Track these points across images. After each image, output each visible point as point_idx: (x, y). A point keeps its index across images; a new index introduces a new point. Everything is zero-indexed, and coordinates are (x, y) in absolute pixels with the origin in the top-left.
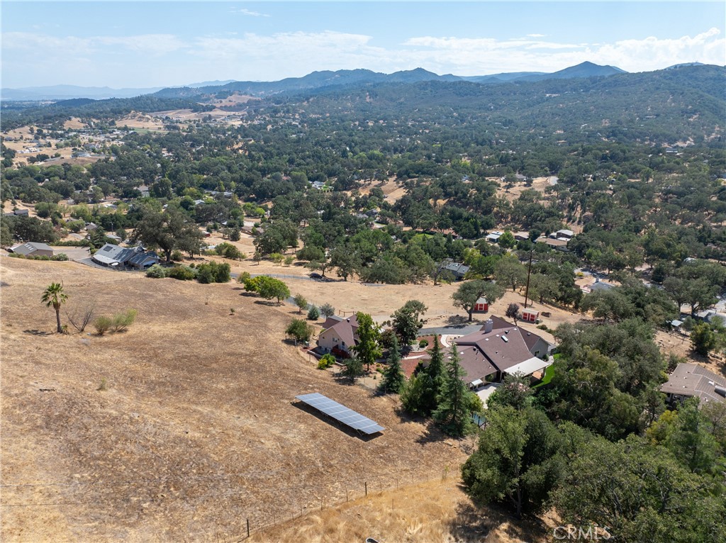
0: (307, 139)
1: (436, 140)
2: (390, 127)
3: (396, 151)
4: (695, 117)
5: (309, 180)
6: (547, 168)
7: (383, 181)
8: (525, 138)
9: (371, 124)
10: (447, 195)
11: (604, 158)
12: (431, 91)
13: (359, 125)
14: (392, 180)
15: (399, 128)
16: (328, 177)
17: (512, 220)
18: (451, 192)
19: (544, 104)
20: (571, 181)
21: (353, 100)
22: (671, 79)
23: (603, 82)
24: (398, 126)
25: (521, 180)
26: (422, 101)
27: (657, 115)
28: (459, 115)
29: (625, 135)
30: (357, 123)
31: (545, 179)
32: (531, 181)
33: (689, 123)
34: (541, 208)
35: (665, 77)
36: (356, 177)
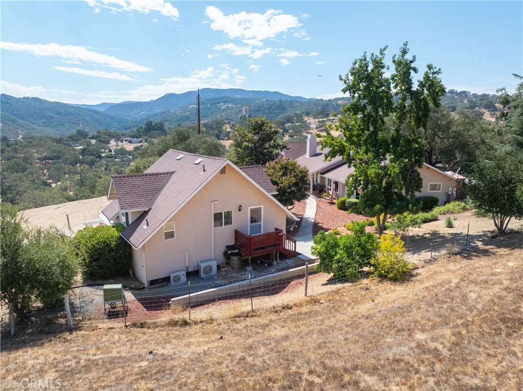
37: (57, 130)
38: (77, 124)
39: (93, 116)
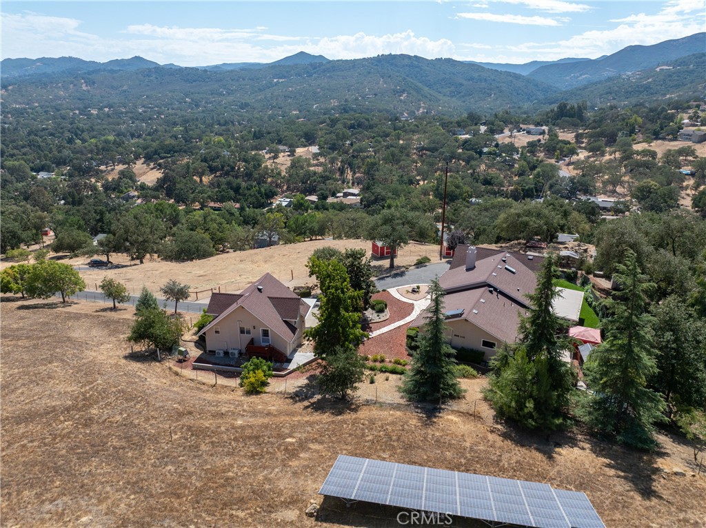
0: (15, 129)
1: (175, 124)
2: (119, 114)
3: (133, 136)
4: (404, 95)
5: (31, 170)
6: (303, 140)
7: (129, 165)
8: (266, 118)
9: (94, 112)
10: (212, 170)
11: (352, 127)
12: (157, 78)
13: (80, 114)
14: (139, 163)
15: (130, 115)
16: (56, 167)
17: (287, 188)
18: (217, 166)
19: (274, 88)
20: (333, 148)
21: (66, 89)
22: (377, 65)
23: (323, 67)
24: (126, 113)
25: (284, 152)
26: (148, 88)
27: (376, 95)
28: (192, 100)
29: (355, 111)
30: (77, 112)
31: (306, 148)
32: (295, 151)
33: (401, 101)
34: (315, 173)
35: (372, 64)
36: (94, 164)
37: (464, 102)
38: (488, 94)
39: (512, 82)
